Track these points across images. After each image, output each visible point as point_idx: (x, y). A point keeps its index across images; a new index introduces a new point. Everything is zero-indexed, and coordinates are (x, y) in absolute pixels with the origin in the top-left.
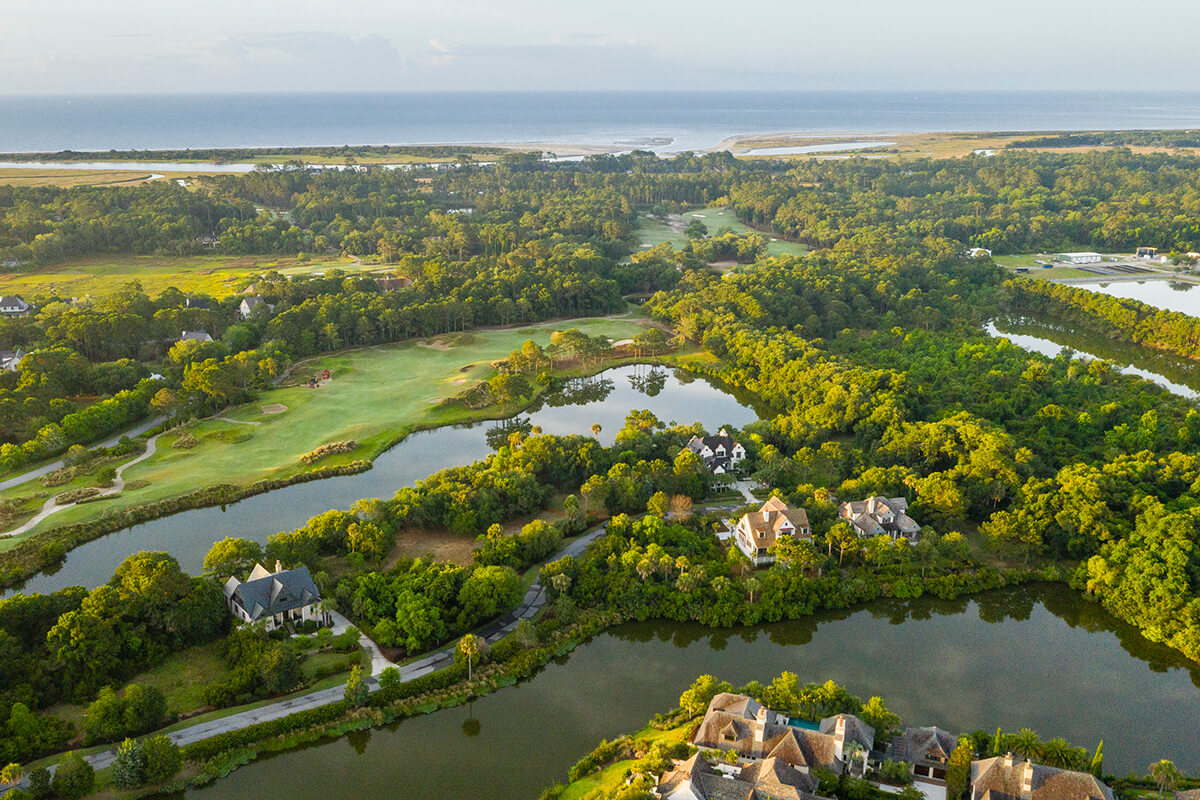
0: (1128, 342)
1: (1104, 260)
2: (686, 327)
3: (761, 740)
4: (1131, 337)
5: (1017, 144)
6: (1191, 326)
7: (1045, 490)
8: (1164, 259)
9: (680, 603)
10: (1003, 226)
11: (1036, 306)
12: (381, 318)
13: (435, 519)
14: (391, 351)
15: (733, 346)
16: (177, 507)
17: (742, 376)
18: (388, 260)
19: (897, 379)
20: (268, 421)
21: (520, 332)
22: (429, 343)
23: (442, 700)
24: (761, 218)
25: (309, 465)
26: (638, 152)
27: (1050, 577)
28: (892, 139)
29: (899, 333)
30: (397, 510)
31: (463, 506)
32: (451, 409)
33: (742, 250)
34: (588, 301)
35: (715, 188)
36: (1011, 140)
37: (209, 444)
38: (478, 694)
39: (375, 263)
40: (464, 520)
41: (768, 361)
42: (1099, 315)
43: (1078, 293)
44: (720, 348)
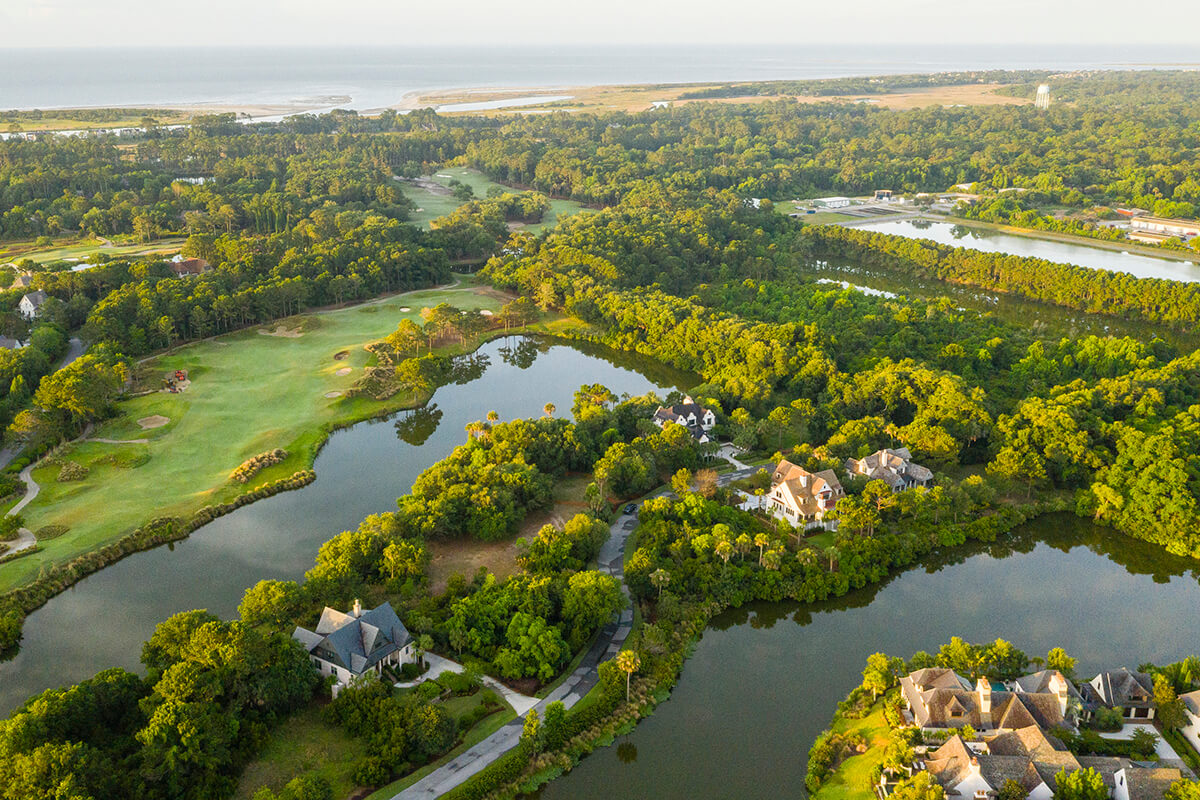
0: (934, 280)
1: (852, 203)
2: (545, 293)
3: (988, 711)
4: (936, 275)
5: (687, 96)
6: (992, 261)
7: (1019, 426)
8: (902, 200)
9: (772, 582)
10: (757, 175)
11: (835, 250)
12: (215, 306)
13: (458, 528)
14: (235, 343)
15: (606, 309)
16: (121, 552)
17: (630, 340)
18: (146, 239)
19: (810, 330)
20: (155, 436)
21: (362, 311)
22: (272, 330)
23: (616, 728)
24: (518, 175)
25: (245, 483)
26: (339, 111)
27: (1058, 508)
28: (569, 92)
29: (753, 286)
30: (420, 524)
31: (489, 509)
32: (357, 403)
33: (528, 209)
34: (419, 272)
35: (450, 147)
36: (681, 92)
37: (101, 471)
38: (645, 716)
39: (131, 244)
40: (495, 524)
41: (659, 323)
42: (901, 255)
43: (874, 237)
44: (590, 313)
